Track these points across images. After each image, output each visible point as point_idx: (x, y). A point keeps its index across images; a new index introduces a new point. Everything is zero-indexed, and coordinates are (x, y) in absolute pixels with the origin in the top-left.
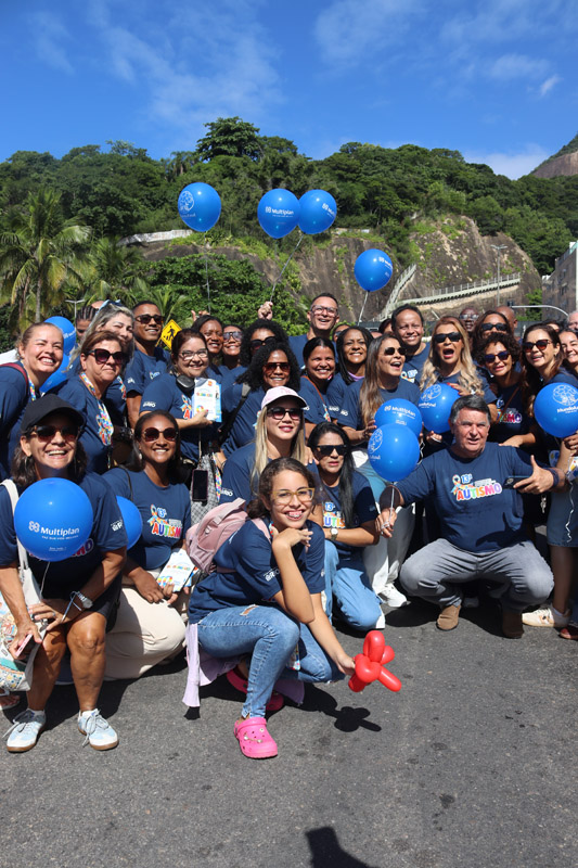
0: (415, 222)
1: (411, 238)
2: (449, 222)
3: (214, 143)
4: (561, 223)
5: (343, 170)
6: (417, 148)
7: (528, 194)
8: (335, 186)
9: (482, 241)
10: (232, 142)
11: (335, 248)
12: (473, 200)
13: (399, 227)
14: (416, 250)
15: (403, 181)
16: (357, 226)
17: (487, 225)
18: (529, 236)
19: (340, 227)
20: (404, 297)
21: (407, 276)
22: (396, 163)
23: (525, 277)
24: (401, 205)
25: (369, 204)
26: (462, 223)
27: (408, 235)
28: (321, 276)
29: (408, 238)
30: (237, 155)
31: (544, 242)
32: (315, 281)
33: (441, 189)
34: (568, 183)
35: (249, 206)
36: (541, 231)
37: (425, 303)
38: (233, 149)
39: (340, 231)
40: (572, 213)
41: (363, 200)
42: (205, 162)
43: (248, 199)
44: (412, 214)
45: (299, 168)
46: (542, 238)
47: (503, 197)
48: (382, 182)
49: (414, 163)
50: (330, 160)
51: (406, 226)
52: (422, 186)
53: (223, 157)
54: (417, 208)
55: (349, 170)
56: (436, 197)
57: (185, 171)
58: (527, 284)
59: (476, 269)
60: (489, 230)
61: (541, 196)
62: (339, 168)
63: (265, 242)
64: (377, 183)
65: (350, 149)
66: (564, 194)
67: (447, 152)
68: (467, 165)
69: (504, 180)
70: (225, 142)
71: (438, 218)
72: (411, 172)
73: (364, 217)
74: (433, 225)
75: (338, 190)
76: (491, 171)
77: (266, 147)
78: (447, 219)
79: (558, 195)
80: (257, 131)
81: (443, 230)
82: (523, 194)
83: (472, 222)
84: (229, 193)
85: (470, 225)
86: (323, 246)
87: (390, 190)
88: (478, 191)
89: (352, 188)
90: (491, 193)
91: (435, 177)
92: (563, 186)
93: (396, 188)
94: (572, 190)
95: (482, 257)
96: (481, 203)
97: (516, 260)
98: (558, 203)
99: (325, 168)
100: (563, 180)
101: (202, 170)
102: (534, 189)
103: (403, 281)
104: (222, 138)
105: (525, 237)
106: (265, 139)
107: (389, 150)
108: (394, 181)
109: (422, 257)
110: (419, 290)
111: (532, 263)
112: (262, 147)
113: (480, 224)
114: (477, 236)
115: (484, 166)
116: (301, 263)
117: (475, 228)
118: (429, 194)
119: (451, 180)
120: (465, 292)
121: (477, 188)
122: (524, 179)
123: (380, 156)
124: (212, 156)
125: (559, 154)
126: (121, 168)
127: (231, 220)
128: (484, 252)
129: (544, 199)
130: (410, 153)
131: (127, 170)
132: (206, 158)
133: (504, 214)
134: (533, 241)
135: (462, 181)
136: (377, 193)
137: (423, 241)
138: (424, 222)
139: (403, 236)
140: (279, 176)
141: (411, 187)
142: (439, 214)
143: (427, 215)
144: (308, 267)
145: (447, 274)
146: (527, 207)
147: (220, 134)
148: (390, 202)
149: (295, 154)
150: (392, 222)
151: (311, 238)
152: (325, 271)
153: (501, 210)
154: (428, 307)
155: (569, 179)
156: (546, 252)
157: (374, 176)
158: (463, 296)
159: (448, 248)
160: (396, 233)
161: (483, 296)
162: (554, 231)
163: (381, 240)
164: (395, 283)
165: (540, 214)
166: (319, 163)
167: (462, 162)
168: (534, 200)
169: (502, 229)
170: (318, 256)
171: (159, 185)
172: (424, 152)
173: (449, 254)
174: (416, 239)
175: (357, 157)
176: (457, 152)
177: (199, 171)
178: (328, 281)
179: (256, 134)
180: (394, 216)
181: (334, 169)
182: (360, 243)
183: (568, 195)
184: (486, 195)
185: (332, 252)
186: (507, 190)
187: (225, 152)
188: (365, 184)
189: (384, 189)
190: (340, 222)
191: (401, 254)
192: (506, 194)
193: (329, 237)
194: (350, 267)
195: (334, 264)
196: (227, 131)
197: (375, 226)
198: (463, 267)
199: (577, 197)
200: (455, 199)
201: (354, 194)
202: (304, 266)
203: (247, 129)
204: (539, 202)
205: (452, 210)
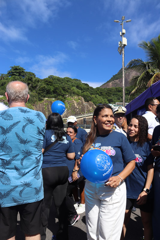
0: (67, 97)
2: (76, 98)
3: (12, 72)
4: (106, 100)
5: (48, 82)
6: (69, 78)
7: (98, 92)
8: (45, 86)
9: (85, 103)
10: (17, 72)
12: (83, 92)
13: (63, 99)
14: (67, 105)
15: (64, 86)
16: (51, 97)
17: (86, 99)
18: (98, 102)
19: (46, 97)
21: (65, 112)
22: (63, 81)
24: (63, 92)
25: (54, 92)
26: (80, 98)
27: (65, 101)
30: (18, 76)
33: (74, 89)
34: (108, 90)
36: (101, 101)
38: (18, 74)
39: (46, 99)
40: (109, 97)
41: (53, 91)
42: (9, 77)
44: (66, 95)
45: (36, 80)
46: (101, 103)
47: (91, 92)
48: (58, 86)
49: (68, 82)
50: (45, 79)
51: (65, 98)
52: (69, 88)
53: (14, 76)
54: (68, 94)
55: (50, 82)
56: (73, 91)
57: (3, 79)
59: (82, 111)
60: (87, 101)
61: (101, 93)
62: (47, 82)
64: (57, 86)
65: (51, 77)
67: (77, 80)
68: (82, 83)
69: (92, 88)
70: (15, 72)
71: (73, 96)
72: (67, 84)
73: (53, 95)
74: (72, 98)
75: (46, 87)
76: (89, 86)
77: (27, 74)
78: (76, 97)
79: (105, 92)
80: (25, 70)
81: (74, 100)
82: (97, 92)
83: (82, 98)
85: (82, 99)
86: (41, 102)
87: (61, 88)
88: (84, 90)
89: (50, 87)
90: (88, 91)
91: (73, 86)
92: (107, 91)
93: (62, 88)
94: (109, 92)
96: (85, 93)
98: (105, 94)
99: (43, 81)
101: (8, 79)
102: (99, 90)
104: (15, 71)
105: (96, 103)
106: (27, 72)
107: (61, 78)
108: (62, 86)
109: (69, 107)
110: (67, 116)
112: (26, 74)
113: (84, 99)
114: (84, 102)
115: (87, 84)
117: (83, 100)
118: (71, 90)
119: (77, 87)
120: (80, 117)
121: (84, 89)
122: (97, 88)
123: (59, 79)
124: (11, 76)
125: (107, 83)
128: (85, 106)
130: (67, 79)
132: (10, 76)
133: (91, 96)
135: (80, 87)
136: (57, 89)
137: (69, 102)
138: (69, 97)
140: (29, 82)
141: (66, 88)
142: (74, 95)
143: (70, 96)
144: (36, 108)
145: (75, 112)
146: (98, 95)
147: (14, 70)
148: (60, 91)
149: (35, 77)
150: (61, 97)
151: (38, 100)
152: (41, 109)
153: (90, 96)
155: (108, 89)
157: (56, 84)
158: (79, 118)
159: (76, 105)
165: (101, 97)
166: (41, 80)
167: (81, 83)
168: (99, 94)
169: (90, 100)
170: (39, 105)
172: (71, 79)
173: (76, 106)
174: (67, 102)
175: (53, 79)
176: (80, 80)
177: (7, 79)
179: (24, 71)
182: (52, 102)
183: (108, 93)
184: (86, 91)
185: (44, 104)
186: (92, 90)
187: (15, 75)
188: (54, 86)
189: (59, 88)
190: (46, 96)
192: (92, 91)
193: (43, 100)
194: (48, 108)
195: (44, 107)
196: (16, 69)
197: (56, 98)
198: (80, 110)
199: (111, 93)
200: (78, 92)
201: (51, 89)
202: (35, 108)
203: (22, 69)
204: (101, 94)
205: (77, 95)
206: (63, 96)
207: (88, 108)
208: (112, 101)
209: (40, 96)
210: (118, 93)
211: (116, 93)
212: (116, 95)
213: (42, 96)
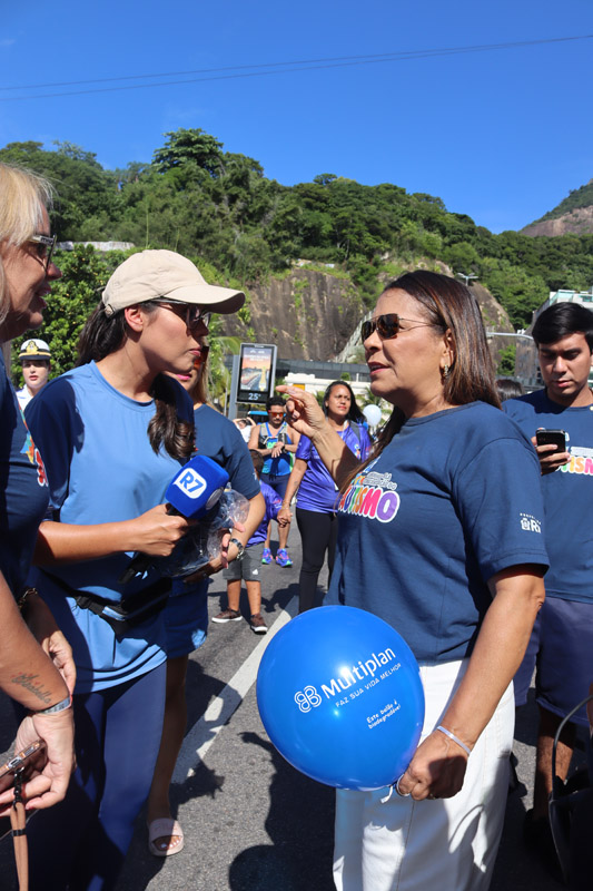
0: (386, 263)
1: (379, 278)
3: (171, 154)
4: (540, 281)
5: (312, 198)
6: (395, 188)
7: (509, 249)
10: (192, 155)
11: (294, 280)
12: (449, 245)
13: (369, 266)
15: (375, 217)
16: (322, 259)
18: (507, 289)
19: (304, 258)
22: (370, 200)
24: (369, 239)
26: (435, 268)
27: (377, 275)
28: (276, 309)
29: (376, 278)
31: (521, 297)
32: (268, 313)
33: (412, 229)
34: (550, 243)
35: (199, 224)
36: (519, 286)
39: (302, 263)
40: (552, 273)
41: (330, 232)
43: (200, 216)
44: (383, 254)
46: (520, 293)
47: (482, 247)
48: (352, 215)
49: (391, 201)
51: (376, 264)
52: (396, 225)
54: (388, 246)
55: (319, 199)
56: (409, 237)
61: (524, 253)
62: (308, 196)
63: (214, 265)
64: (346, 216)
65: (325, 180)
66: (545, 253)
67: (428, 198)
68: (448, 213)
69: (486, 233)
70: (184, 154)
71: (410, 260)
72: (386, 209)
73: (331, 250)
74: (404, 267)
75: (303, 217)
76: (472, 222)
77: (229, 164)
78: (419, 263)
79: (540, 253)
80: (221, 145)
82: (503, 248)
83: (447, 268)
84: (180, 207)
86: (281, 276)
87: (361, 226)
88: (456, 236)
89: (319, 218)
90: (469, 241)
91: (411, 217)
92: (545, 247)
93: (368, 224)
94: (553, 250)
96: (457, 249)
97: (491, 313)
98: (537, 260)
99: (292, 194)
100: (546, 240)
101: (155, 181)
102: (514, 243)
104: (182, 149)
105: (503, 290)
106: (228, 155)
107: (366, 186)
108: (366, 216)
111: (508, 318)
112: (224, 163)
113: (455, 271)
115: (465, 216)
116: (253, 292)
118: (402, 234)
119: (429, 224)
121: (454, 233)
122: (506, 234)
123: (356, 190)
124: (169, 168)
126: (63, 168)
127: (178, 236)
129: (525, 256)
130: (387, 191)
131: (68, 171)
132: (163, 170)
133: (482, 262)
134: (510, 294)
135: (439, 225)
136: (345, 225)
138: (395, 263)
139: (371, 275)
140: (235, 193)
141: (384, 224)
142: (414, 256)
143: (399, 256)
144: (261, 297)
146: (507, 262)
147: (180, 144)
148: (360, 237)
149: (260, 176)
150: (360, 259)
151: (268, 267)
152: (280, 303)
153: (478, 260)
155: (551, 240)
156: (523, 308)
157: (345, 208)
160: (363, 271)
162: (533, 287)
163: (347, 276)
164: (357, 324)
165: (520, 270)
167: (443, 210)
169: (479, 279)
170: (274, 287)
171: (103, 191)
172: (403, 192)
174: (385, 279)
175: (331, 190)
176: (438, 199)
178: (282, 315)
179: (219, 150)
180: (363, 253)
181: (303, 196)
182: (323, 278)
183: (550, 254)
184: (463, 241)
185: (291, 284)
186: (487, 240)
188: (334, 215)
189: (354, 221)
190: (305, 251)
191: (367, 295)
192: (486, 243)
193: (290, 267)
194: (308, 301)
195: (292, 297)
196: (187, 142)
197: (341, 262)
199: (559, 257)
200: (431, 242)
201: (321, 224)
202: (257, 297)
203: (210, 143)
204: (521, 259)
205: (427, 254)
206: (370, 254)
209: (278, 251)
211: (580, 257)
212: (583, 267)
213: (284, 253)
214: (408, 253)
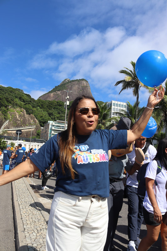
0: (10, 108)
1: (8, 113)
6: (12, 88)
7: (39, 104)
9: (26, 116)
12: (25, 105)
14: (9, 116)
15: (8, 97)
17: (28, 112)
20: (5, 128)
21: (6, 123)
22: (6, 92)
23: (37, 126)
24: (6, 103)
26: (22, 110)
27: (8, 112)
31: (42, 118)
33: (17, 101)
36: (41, 115)
37: (10, 131)
40: (49, 110)
44: (9, 106)
46: (42, 117)
47: (33, 105)
48: (2, 97)
49: (11, 92)
51: (7, 109)
52: (12, 99)
54: (11, 105)
56: (16, 103)
58: (37, 128)
59: (24, 123)
61: (43, 105)
67: (19, 90)
68: (25, 94)
69: (33, 99)
71: (16, 108)
72: (10, 95)
74: (14, 110)
76: (31, 97)
78: (18, 109)
79: (47, 105)
81: (17, 112)
82: (38, 104)
83: (25, 110)
85: (24, 111)
87: (4, 99)
88: (27, 103)
91: (16, 97)
92: (48, 103)
93: (6, 99)
94: (50, 105)
95: (26, 120)
96: (27, 106)
97: (35, 121)
98: (46, 107)
100: (48, 101)
102: (41, 103)
103: (5, 124)
105: (38, 116)
107: (5, 87)
108: (5, 97)
109: (11, 118)
110: (9, 127)
111: (39, 123)
113: (26, 111)
114: (26, 114)
115: (29, 95)
117: (25, 112)
118: (14, 102)
119: (20, 98)
120: (21, 129)
121: (27, 101)
122: (39, 100)
123: (2, 89)
128: (27, 119)
129: (43, 106)
130: (10, 89)
135: (23, 99)
136: (1, 100)
138: (12, 109)
139: (6, 112)
141: (10, 99)
143: (13, 107)
145: (17, 123)
146: (39, 108)
148: (4, 102)
150: (4, 108)
153: (32, 108)
154: (11, 132)
156: (42, 121)
160: (5, 111)
161: (25, 130)
163: (0, 112)
164: (3, 124)
165: (42, 110)
167: (23, 93)
168: (40, 106)
169: (32, 113)
173: (18, 118)
174: (10, 113)
176: (22, 90)
180: (4, 106)
183: (49, 106)
184: (29, 104)
186: (34, 102)
189: (3, 99)
191: (5, 117)
198: (21, 122)
200: (21, 104)
204: (42, 107)
205: (20, 107)
207: (29, 120)
208: (53, 115)
210: (59, 107)
211: (56, 107)
212: (57, 109)
214: (15, 106)
